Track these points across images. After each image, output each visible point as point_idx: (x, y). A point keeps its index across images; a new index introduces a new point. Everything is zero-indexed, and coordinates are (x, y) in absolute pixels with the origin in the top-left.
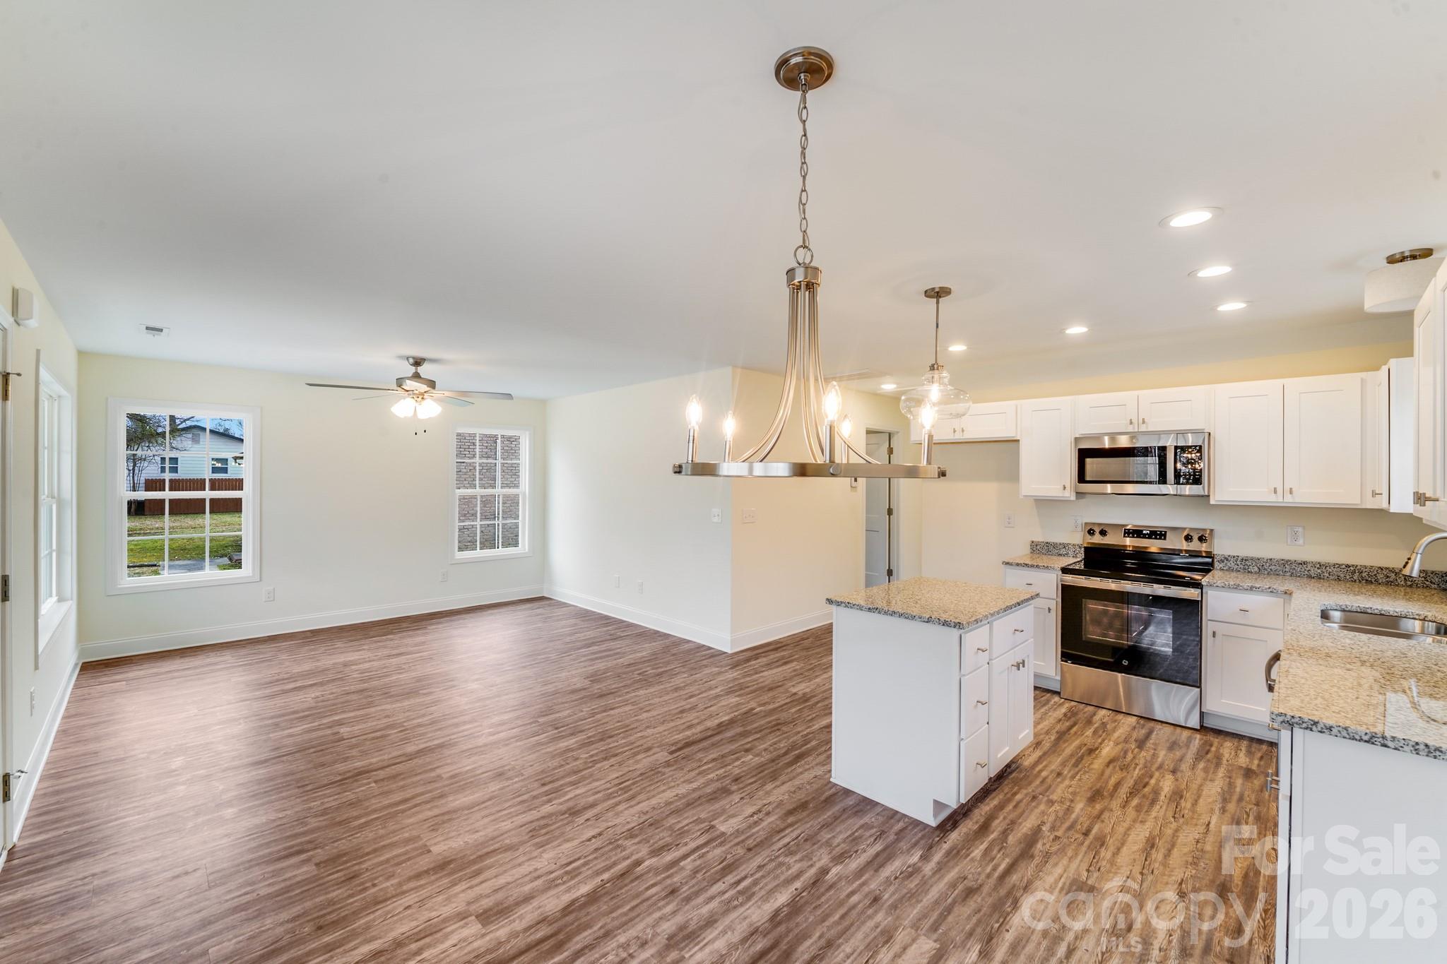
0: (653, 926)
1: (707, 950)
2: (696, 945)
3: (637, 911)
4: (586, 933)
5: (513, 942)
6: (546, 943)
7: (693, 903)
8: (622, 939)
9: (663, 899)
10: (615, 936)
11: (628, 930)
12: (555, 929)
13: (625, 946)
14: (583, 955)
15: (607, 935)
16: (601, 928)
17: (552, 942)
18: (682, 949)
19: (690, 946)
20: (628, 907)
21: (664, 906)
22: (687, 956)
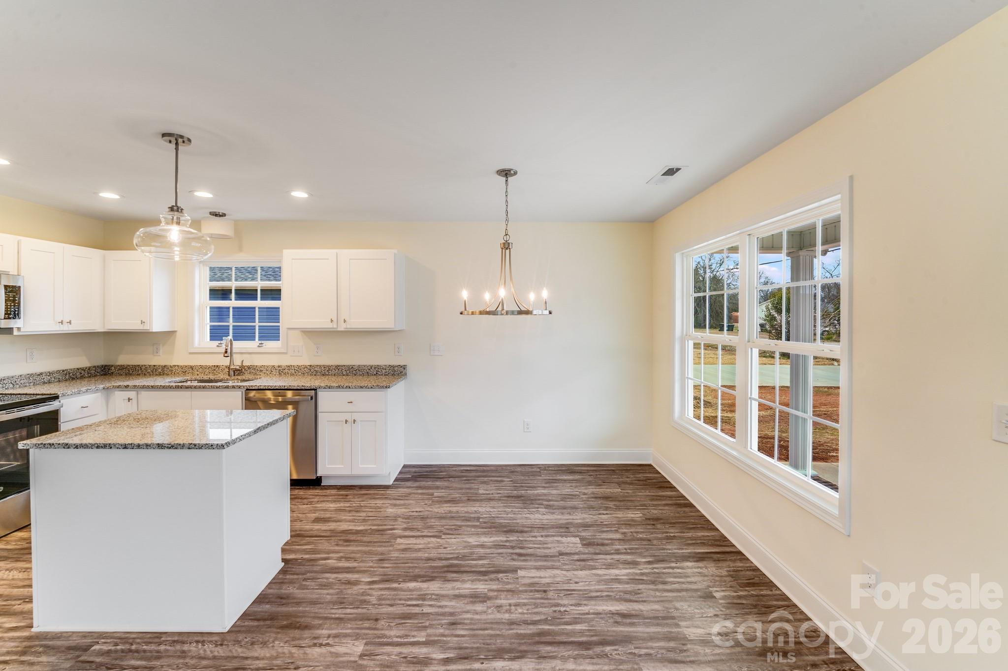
0: (485, 612)
1: (475, 587)
2: (477, 592)
3: (483, 626)
4: (522, 632)
5: (566, 654)
6: (548, 640)
7: (452, 610)
8: (507, 616)
9: (463, 623)
10: (508, 619)
11: (499, 619)
12: (537, 646)
13: (509, 611)
14: (533, 621)
15: (512, 623)
16: (512, 629)
17: (544, 639)
18: (486, 594)
19: (480, 592)
20: (486, 632)
21: (468, 619)
22: (486, 590)
